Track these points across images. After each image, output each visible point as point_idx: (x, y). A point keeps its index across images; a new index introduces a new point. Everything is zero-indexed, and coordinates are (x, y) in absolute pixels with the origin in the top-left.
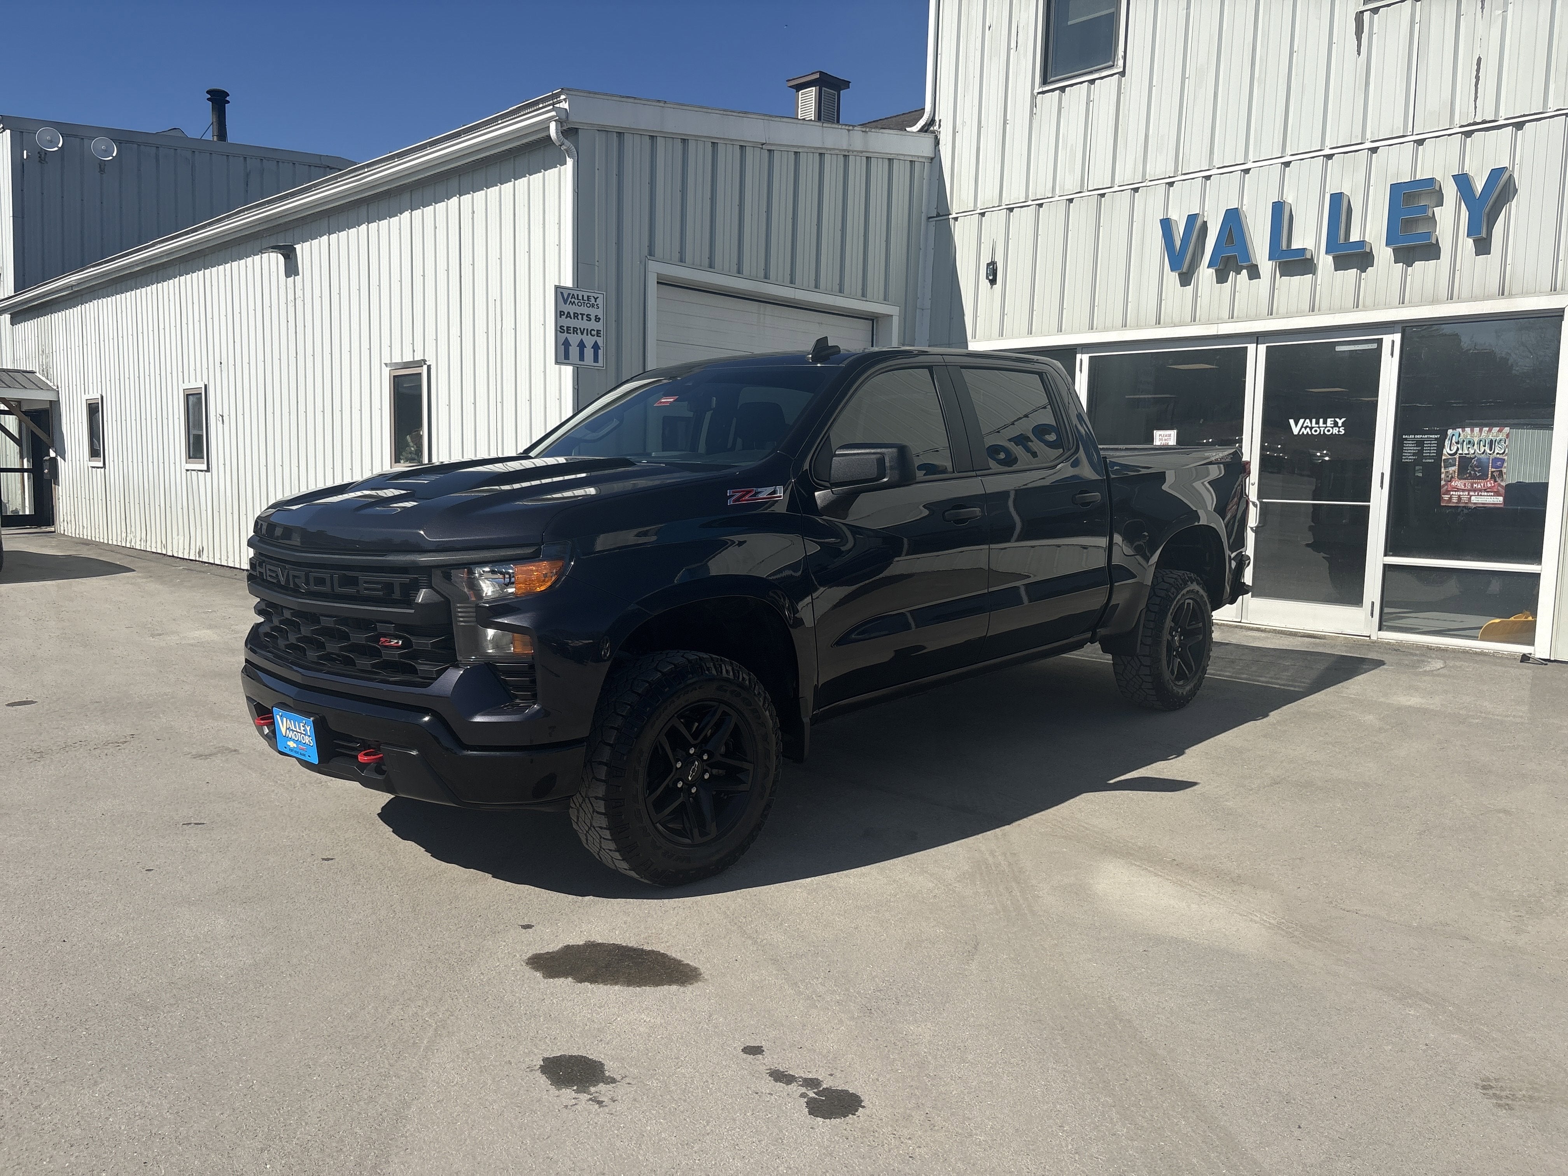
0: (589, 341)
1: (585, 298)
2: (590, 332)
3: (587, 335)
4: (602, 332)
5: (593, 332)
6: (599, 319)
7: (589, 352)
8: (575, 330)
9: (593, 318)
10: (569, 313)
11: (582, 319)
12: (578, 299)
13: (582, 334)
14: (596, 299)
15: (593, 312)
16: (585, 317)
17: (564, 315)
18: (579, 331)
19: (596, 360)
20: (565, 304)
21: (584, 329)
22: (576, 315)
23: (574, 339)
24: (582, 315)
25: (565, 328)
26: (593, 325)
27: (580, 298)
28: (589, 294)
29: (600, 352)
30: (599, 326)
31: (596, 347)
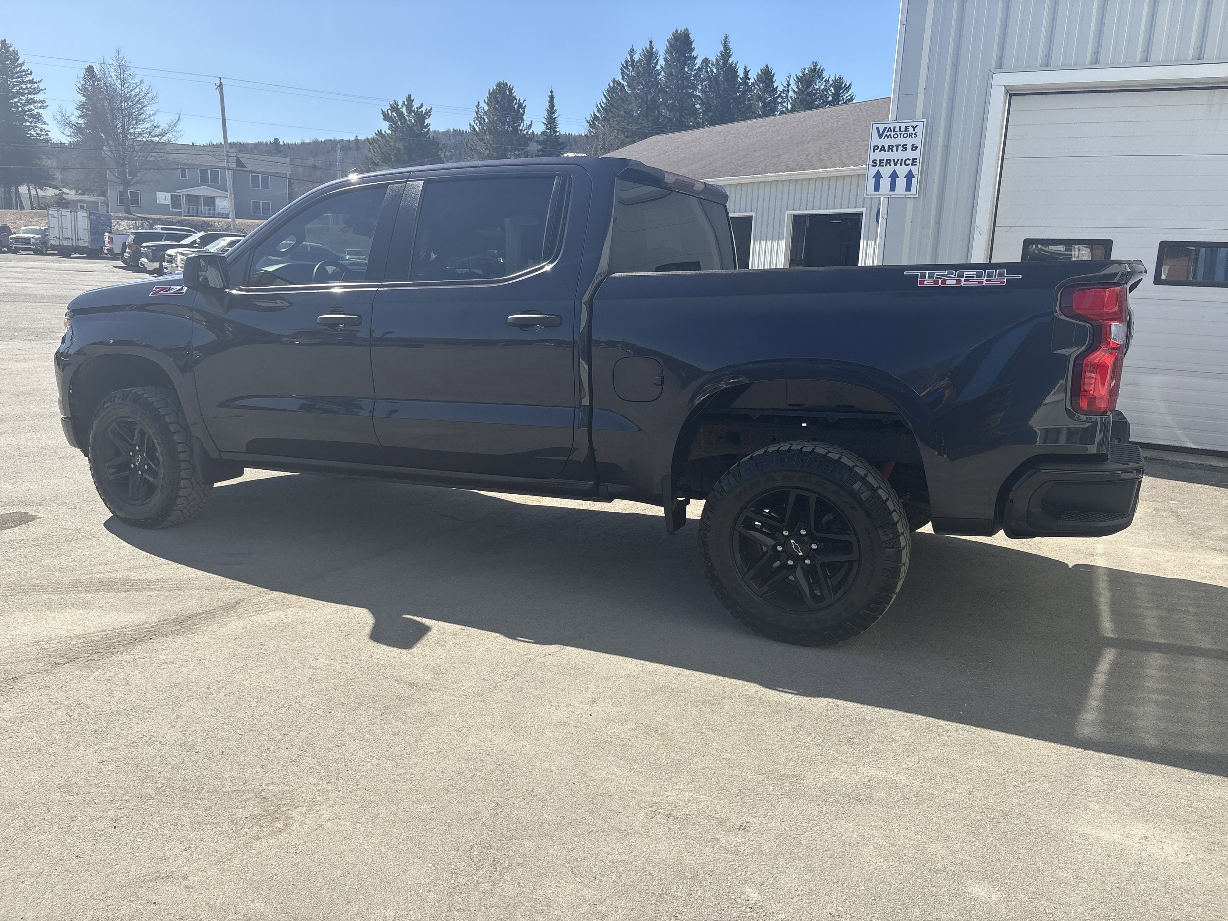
0: (902, 171)
1: (903, 129)
2: (904, 162)
3: (901, 165)
4: (918, 161)
5: (908, 162)
6: (917, 147)
7: (901, 183)
8: (888, 162)
9: (909, 147)
10: (883, 146)
11: (897, 150)
12: (894, 131)
13: (895, 164)
14: (914, 128)
15: (909, 142)
16: (900, 148)
17: (877, 149)
18: (892, 162)
19: (908, 188)
20: (880, 138)
21: (898, 160)
22: (890, 148)
23: (886, 171)
24: (898, 146)
25: (878, 162)
26: (910, 154)
27: (897, 129)
28: (907, 124)
29: (914, 181)
30: (916, 154)
31: (910, 176)
